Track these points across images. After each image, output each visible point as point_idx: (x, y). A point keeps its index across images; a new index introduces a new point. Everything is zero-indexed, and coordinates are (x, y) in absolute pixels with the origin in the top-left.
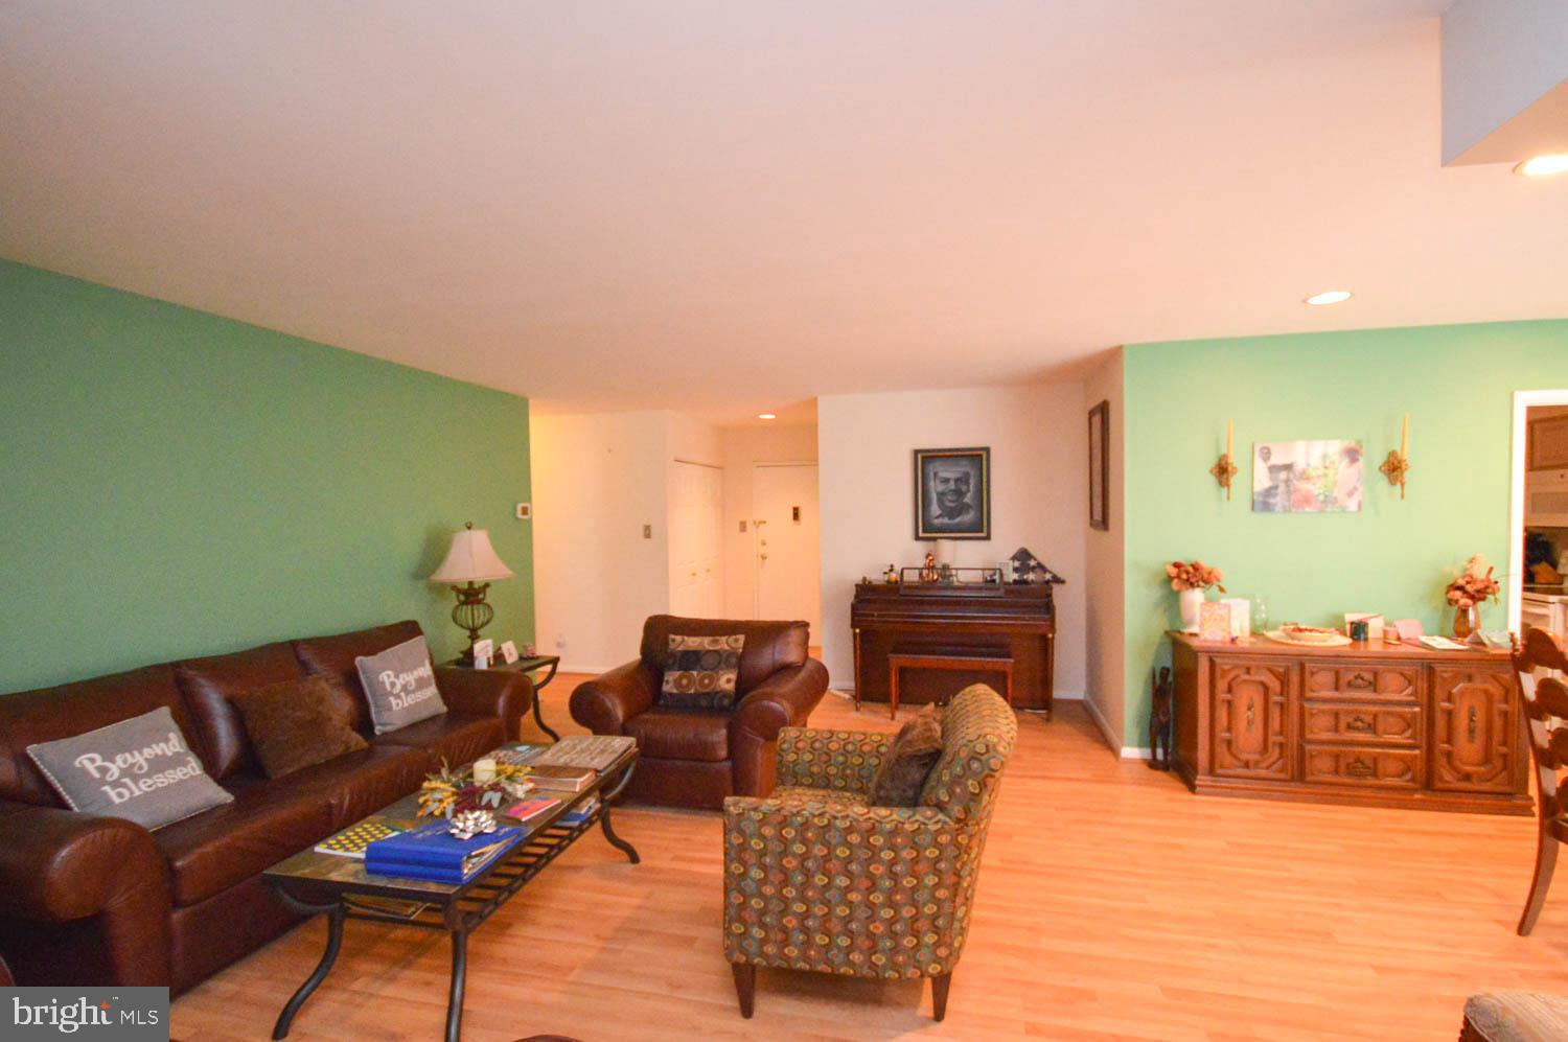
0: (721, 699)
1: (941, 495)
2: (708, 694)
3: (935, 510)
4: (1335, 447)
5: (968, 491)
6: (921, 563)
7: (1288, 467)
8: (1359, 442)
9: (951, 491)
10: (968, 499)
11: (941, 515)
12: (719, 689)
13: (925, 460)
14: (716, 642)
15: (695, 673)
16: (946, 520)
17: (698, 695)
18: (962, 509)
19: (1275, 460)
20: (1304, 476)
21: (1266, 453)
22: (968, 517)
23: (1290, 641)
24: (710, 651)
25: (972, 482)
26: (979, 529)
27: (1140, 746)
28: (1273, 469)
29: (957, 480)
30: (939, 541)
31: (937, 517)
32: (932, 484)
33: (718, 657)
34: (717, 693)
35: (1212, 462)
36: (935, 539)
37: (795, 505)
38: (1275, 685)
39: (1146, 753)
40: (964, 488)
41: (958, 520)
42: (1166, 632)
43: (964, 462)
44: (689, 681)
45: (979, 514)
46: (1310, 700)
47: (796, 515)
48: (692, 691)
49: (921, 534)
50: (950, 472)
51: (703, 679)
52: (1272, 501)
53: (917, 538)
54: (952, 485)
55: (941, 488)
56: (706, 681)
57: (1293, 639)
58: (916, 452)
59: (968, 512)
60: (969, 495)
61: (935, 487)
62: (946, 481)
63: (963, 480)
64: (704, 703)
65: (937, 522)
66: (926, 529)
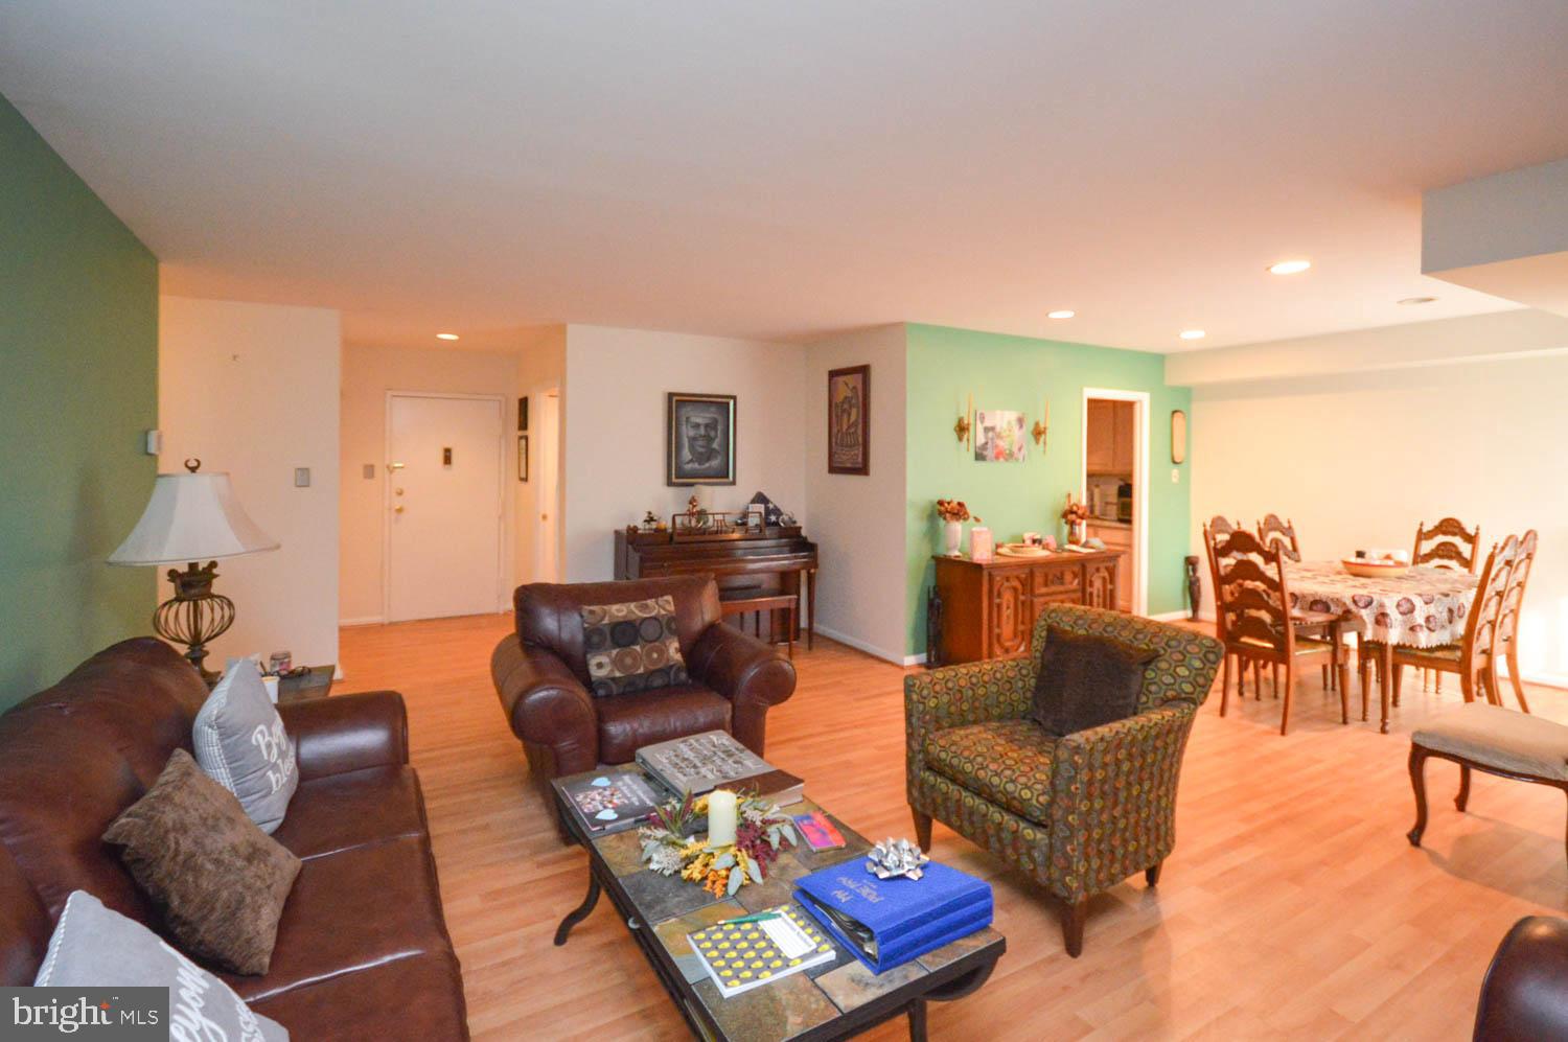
0: (677, 674)
1: (693, 440)
2: (660, 670)
3: (686, 454)
4: (1011, 416)
5: (716, 436)
6: (684, 509)
7: (992, 429)
8: (1023, 414)
9: (701, 436)
10: (715, 445)
11: (691, 461)
12: (672, 663)
13: (677, 403)
14: (645, 608)
15: (638, 648)
16: (696, 466)
17: (650, 674)
18: (710, 454)
19: (988, 423)
20: (999, 436)
21: (983, 418)
22: (715, 463)
23: (1013, 555)
24: (646, 618)
25: (720, 428)
26: (723, 475)
27: (916, 652)
28: (987, 430)
29: (707, 426)
30: (697, 486)
31: (688, 463)
32: (684, 427)
33: (656, 623)
34: (672, 666)
35: (954, 423)
36: (691, 485)
37: (447, 446)
38: (1019, 587)
39: (923, 657)
40: (712, 434)
41: (707, 465)
42: (933, 557)
43: (713, 409)
44: (635, 659)
45: (725, 459)
46: (1035, 596)
47: (448, 458)
48: (641, 670)
49: (674, 480)
50: (700, 417)
51: (649, 655)
52: (985, 453)
53: (670, 483)
54: (702, 431)
55: (692, 433)
56: (655, 655)
57: (1015, 552)
58: (671, 395)
59: (716, 457)
60: (717, 440)
61: (687, 432)
62: (697, 426)
63: (709, 426)
64: (658, 682)
65: (688, 467)
66: (677, 476)
